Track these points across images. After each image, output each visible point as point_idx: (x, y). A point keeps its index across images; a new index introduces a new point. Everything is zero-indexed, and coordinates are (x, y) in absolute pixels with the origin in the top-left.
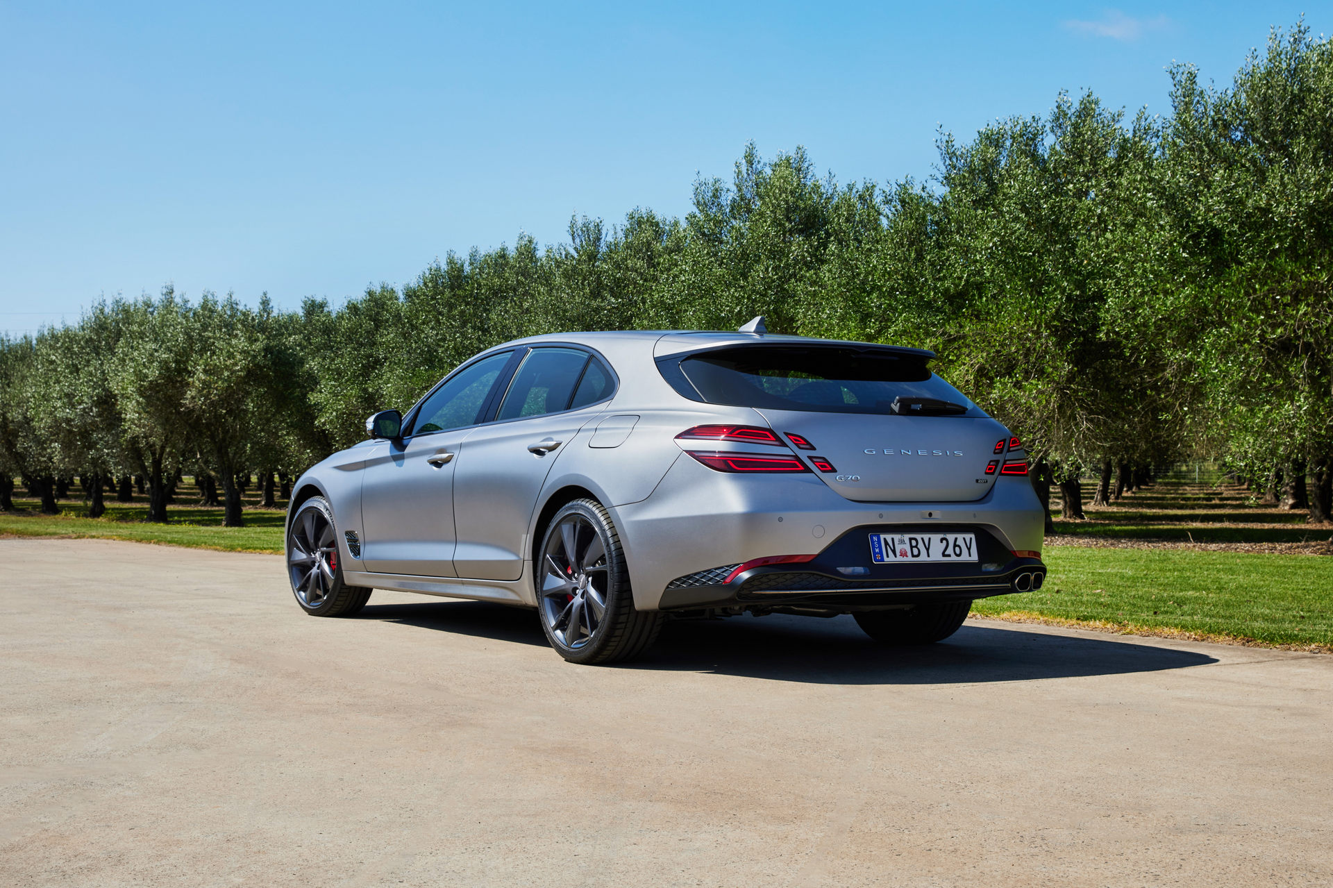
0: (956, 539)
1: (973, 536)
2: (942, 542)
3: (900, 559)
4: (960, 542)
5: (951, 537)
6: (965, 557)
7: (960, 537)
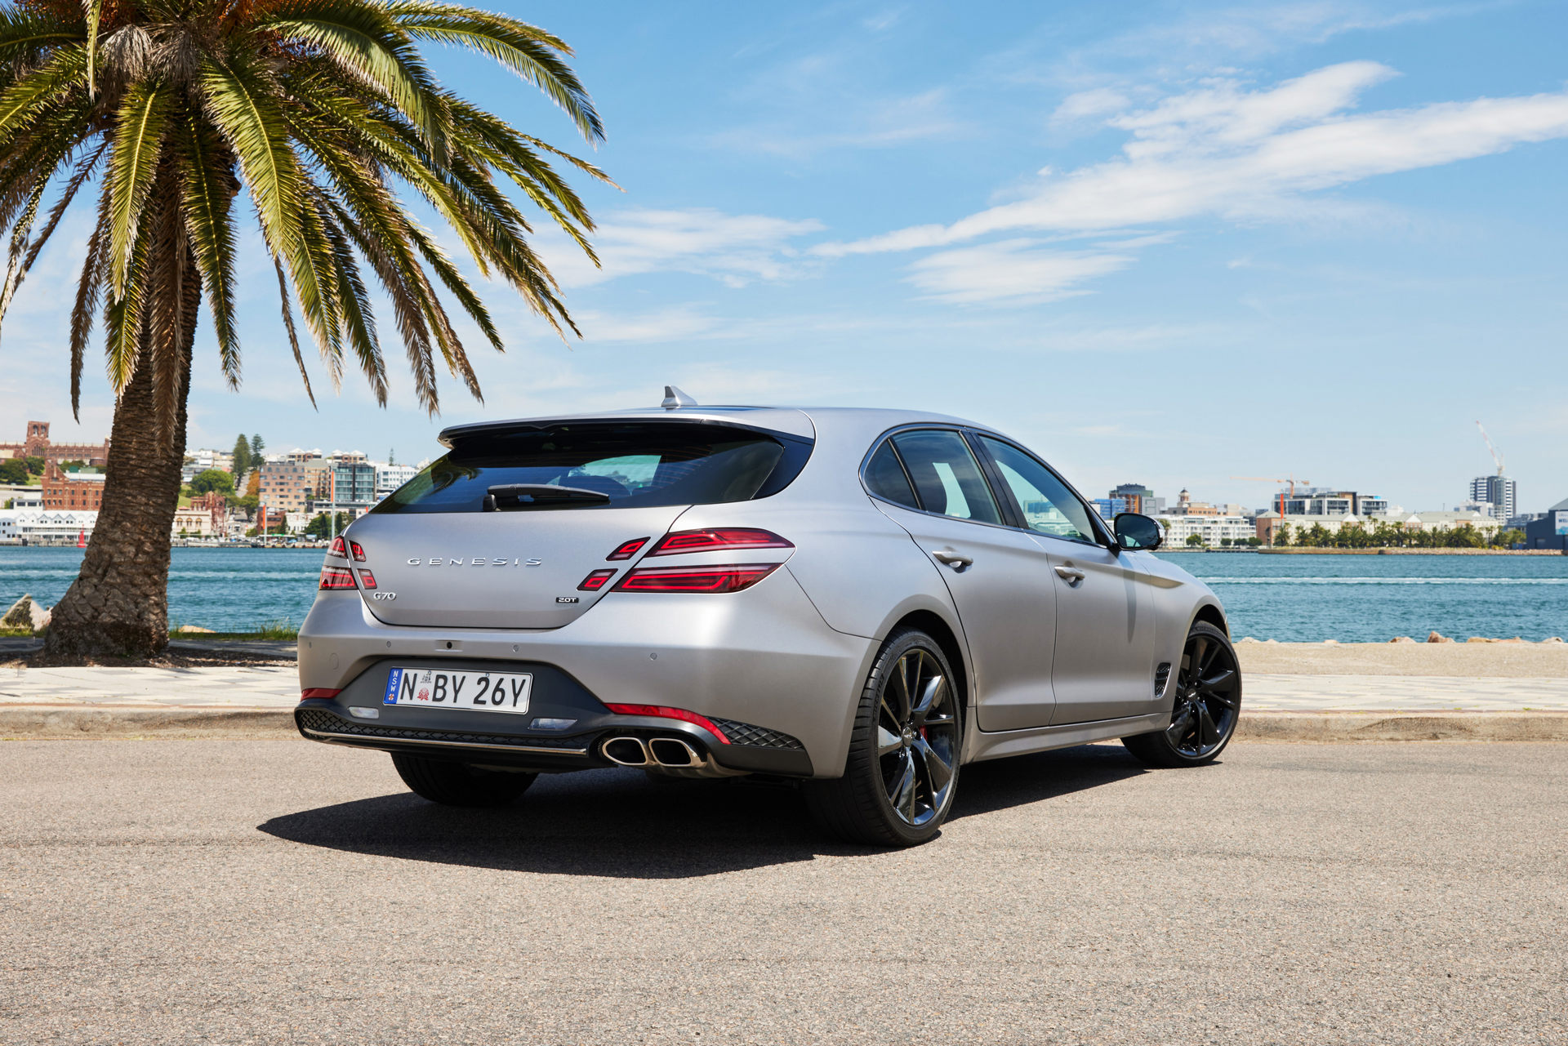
0: (501, 680)
1: (528, 678)
2: (479, 683)
3: (416, 701)
4: (507, 686)
5: (494, 678)
6: (506, 707)
7: (508, 678)
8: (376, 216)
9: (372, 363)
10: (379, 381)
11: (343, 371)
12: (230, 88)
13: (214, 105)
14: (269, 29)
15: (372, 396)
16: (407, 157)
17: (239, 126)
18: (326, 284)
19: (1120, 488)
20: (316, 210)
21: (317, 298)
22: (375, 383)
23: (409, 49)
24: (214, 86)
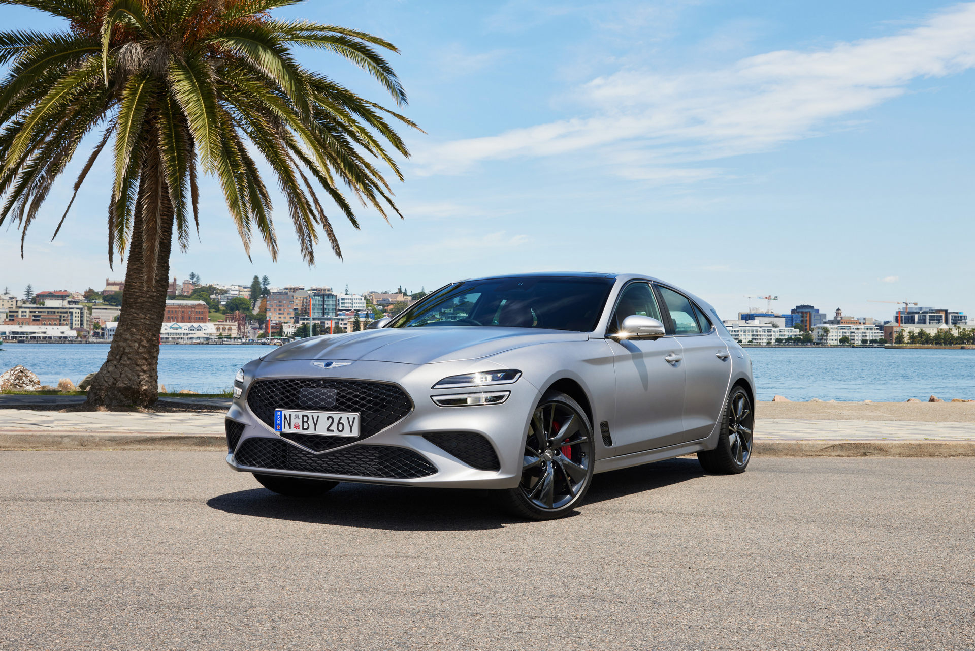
8: (273, 151)
9: (270, 238)
10: (273, 247)
11: (251, 240)
12: (185, 77)
13: (176, 87)
14: (211, 43)
15: (269, 255)
16: (289, 116)
17: (189, 99)
18: (241, 190)
19: (798, 307)
20: (236, 147)
21: (236, 198)
22: (271, 247)
23: (289, 54)
24: (176, 77)
